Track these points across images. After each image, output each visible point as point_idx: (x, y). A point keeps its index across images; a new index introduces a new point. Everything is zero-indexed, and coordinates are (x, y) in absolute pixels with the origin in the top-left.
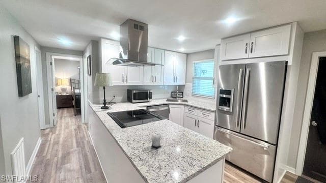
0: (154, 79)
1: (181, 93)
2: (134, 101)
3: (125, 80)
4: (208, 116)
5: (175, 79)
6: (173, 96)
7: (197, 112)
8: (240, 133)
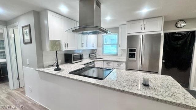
0: (83, 45)
1: (95, 54)
2: (73, 62)
3: (66, 46)
4: (121, 65)
5: (93, 45)
6: (90, 56)
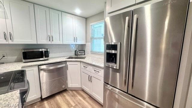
0: (50, 38)
1: (83, 52)
2: (23, 61)
4: (99, 72)
5: (75, 39)
7: (90, 68)
8: (127, 93)
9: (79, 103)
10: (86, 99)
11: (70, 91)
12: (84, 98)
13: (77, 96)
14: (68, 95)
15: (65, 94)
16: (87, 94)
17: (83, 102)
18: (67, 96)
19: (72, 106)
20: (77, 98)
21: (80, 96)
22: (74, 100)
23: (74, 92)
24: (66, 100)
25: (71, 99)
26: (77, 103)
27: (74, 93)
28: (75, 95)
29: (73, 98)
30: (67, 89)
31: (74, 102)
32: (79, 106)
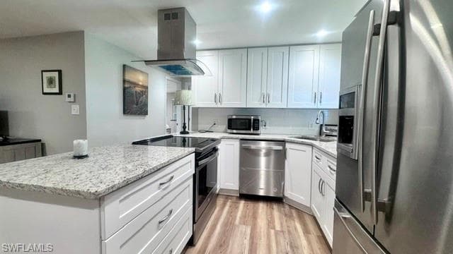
2: (228, 131)
3: (218, 100)
5: (317, 98)
9: (289, 232)
10: (310, 235)
11: (287, 206)
12: (306, 232)
13: (294, 220)
14: (280, 211)
15: (275, 206)
16: (317, 229)
17: (299, 235)
18: (276, 210)
19: (274, 228)
20: (292, 222)
21: (301, 224)
22: (284, 223)
23: (293, 211)
24: (272, 214)
25: (280, 218)
26: (285, 229)
27: (291, 213)
28: (293, 216)
29: (284, 219)
30: (284, 201)
31: (281, 224)
32: (287, 235)
